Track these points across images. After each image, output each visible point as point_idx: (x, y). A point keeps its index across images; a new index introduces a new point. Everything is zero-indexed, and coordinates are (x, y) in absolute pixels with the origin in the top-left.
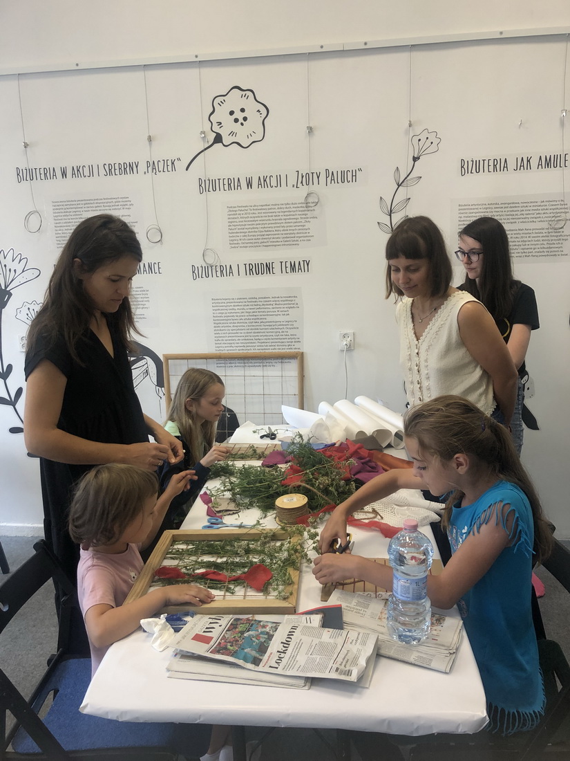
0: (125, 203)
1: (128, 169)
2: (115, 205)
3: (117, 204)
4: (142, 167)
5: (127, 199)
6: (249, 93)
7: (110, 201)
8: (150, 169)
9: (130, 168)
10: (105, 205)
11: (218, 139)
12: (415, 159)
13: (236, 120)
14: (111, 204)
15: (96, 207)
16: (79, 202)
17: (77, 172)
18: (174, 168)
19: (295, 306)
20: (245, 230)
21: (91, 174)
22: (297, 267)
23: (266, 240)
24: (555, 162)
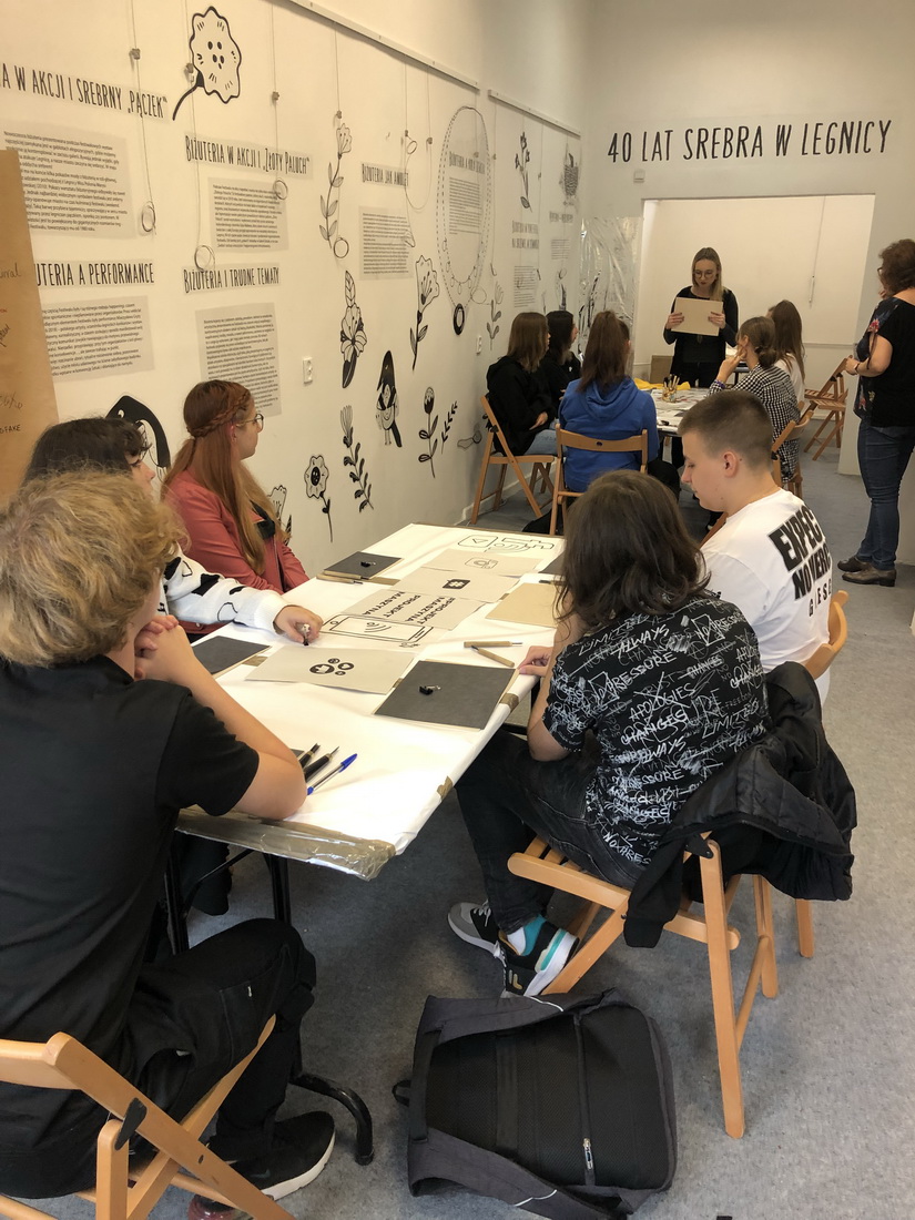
0: (108, 158)
1: (108, 96)
2: (96, 159)
3: (98, 156)
4: (125, 99)
5: (111, 152)
6: (224, 23)
7: (89, 149)
8: (135, 104)
9: (109, 96)
10: (84, 155)
11: (200, 82)
12: (340, 156)
13: (215, 59)
14: (91, 156)
15: (72, 156)
16: (46, 143)
17: (41, 82)
18: (160, 114)
19: (270, 328)
20: (229, 222)
21: (61, 94)
22: (270, 276)
23: (246, 238)
24: (400, 179)
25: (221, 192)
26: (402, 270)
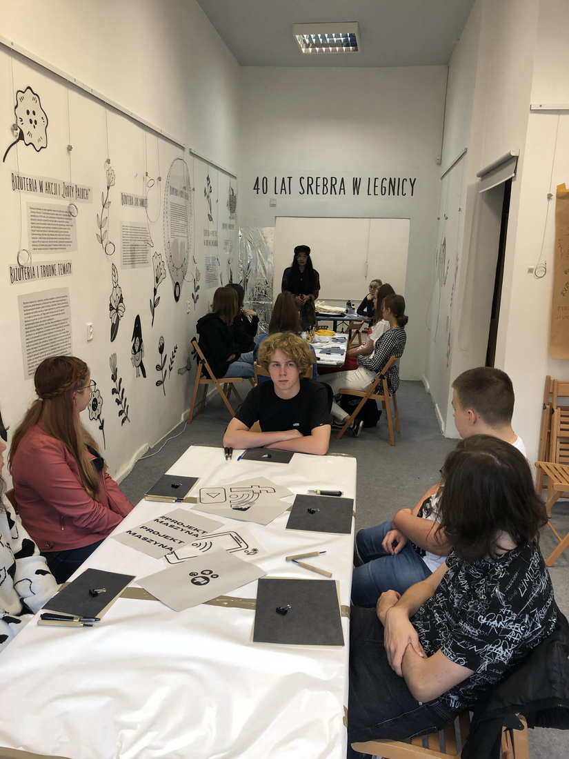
6: (37, 98)
11: (21, 137)
12: (108, 188)
13: (31, 121)
19: (67, 304)
20: (40, 233)
22: (66, 269)
23: (51, 244)
24: (143, 203)
25: (35, 212)
26: (145, 262)
